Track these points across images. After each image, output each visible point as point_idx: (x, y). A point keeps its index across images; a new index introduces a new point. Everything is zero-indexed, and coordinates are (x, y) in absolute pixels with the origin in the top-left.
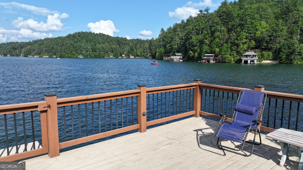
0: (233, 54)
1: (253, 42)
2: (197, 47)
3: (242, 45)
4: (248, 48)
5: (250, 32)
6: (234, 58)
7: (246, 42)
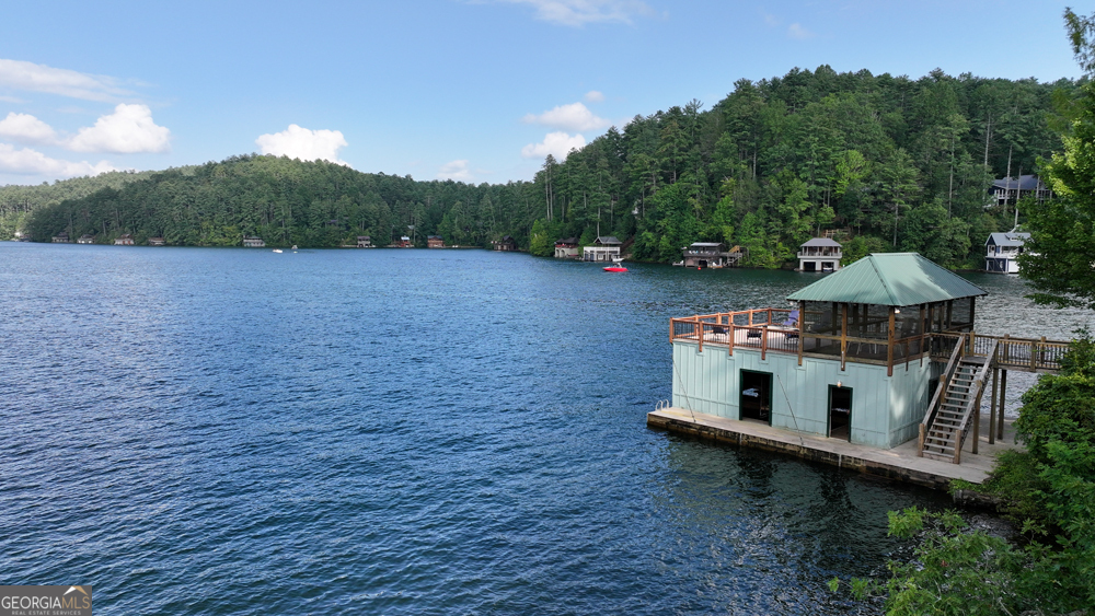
0: (775, 245)
1: (829, 210)
2: (665, 220)
3: (798, 217)
4: (815, 227)
5: (820, 180)
6: (775, 254)
7: (808, 209)
